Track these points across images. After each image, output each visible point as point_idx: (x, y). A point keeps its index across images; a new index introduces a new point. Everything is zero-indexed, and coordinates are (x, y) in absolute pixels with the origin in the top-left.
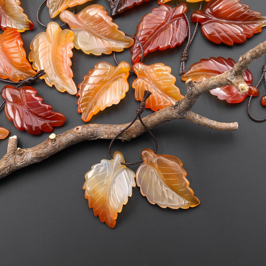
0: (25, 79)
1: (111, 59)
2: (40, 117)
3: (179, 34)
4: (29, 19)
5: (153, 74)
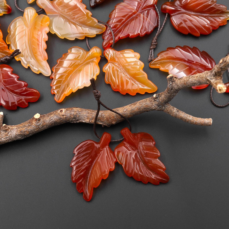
0: (2, 58)
1: (83, 44)
2: (16, 93)
3: (149, 23)
4: (7, 3)
5: (123, 59)
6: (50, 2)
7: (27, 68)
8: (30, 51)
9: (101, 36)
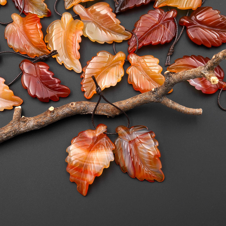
0: (40, 56)
2: (50, 88)
3: (169, 33)
4: (47, 8)
5: (144, 64)
6: (85, 9)
7: (61, 64)
8: (65, 50)
9: (126, 42)
